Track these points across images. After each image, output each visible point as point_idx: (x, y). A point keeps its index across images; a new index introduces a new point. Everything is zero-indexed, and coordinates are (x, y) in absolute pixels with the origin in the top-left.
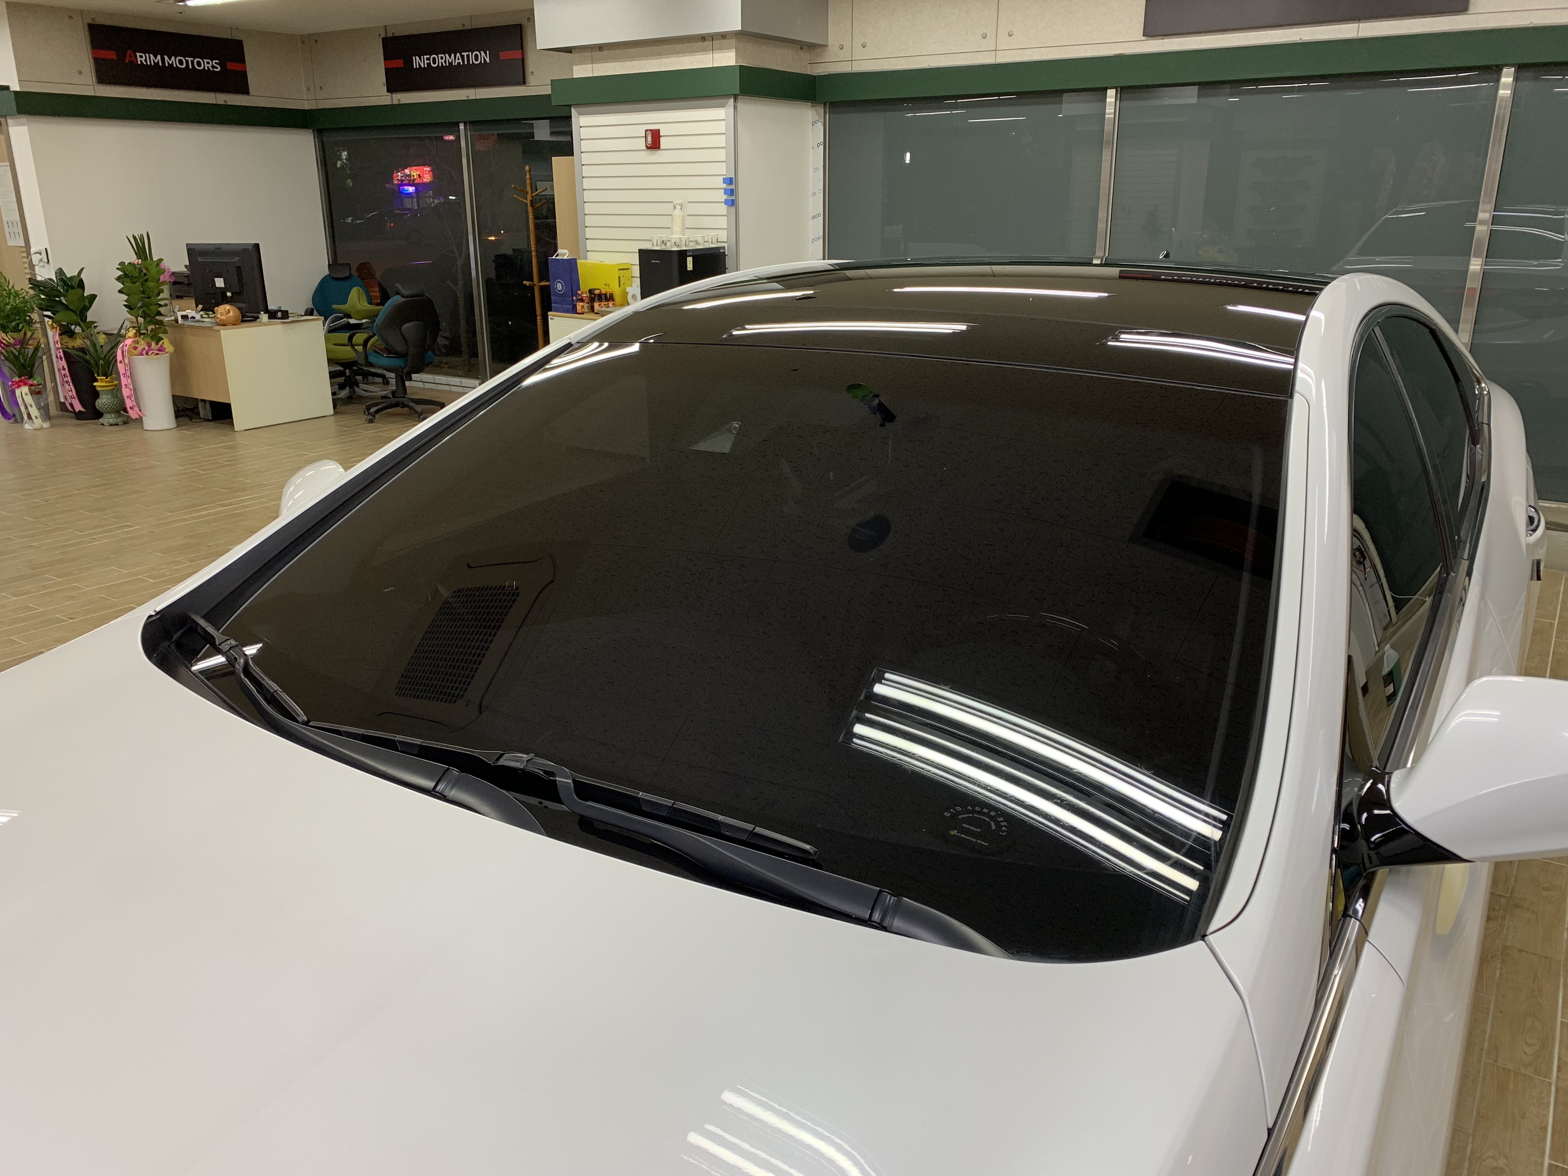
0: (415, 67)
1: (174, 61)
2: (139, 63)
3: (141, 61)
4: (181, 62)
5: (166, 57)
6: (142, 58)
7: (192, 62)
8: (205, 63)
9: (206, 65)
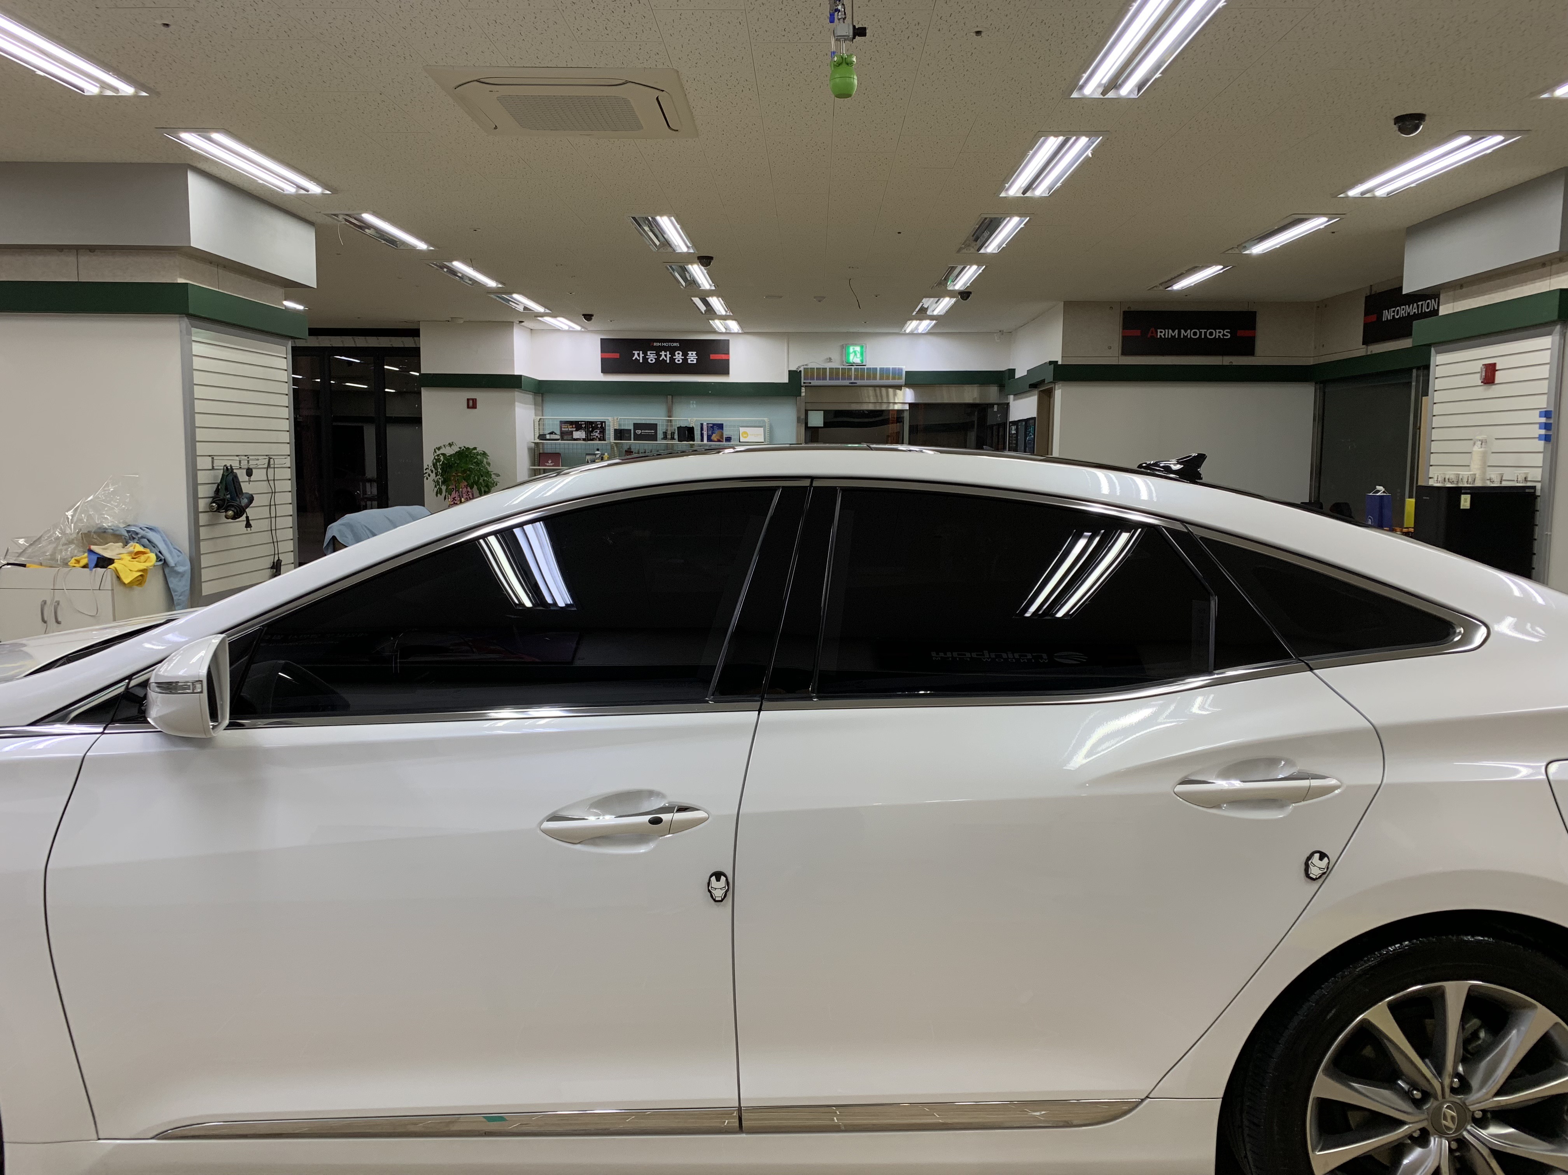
0: (1384, 320)
1: (1189, 333)
2: (1159, 337)
3: (1160, 335)
4: (1195, 334)
5: (1183, 331)
6: (1161, 333)
7: (1205, 333)
8: (1217, 332)
9: (1218, 334)
